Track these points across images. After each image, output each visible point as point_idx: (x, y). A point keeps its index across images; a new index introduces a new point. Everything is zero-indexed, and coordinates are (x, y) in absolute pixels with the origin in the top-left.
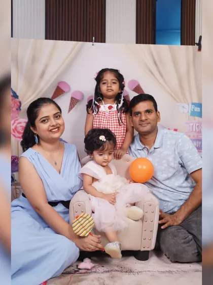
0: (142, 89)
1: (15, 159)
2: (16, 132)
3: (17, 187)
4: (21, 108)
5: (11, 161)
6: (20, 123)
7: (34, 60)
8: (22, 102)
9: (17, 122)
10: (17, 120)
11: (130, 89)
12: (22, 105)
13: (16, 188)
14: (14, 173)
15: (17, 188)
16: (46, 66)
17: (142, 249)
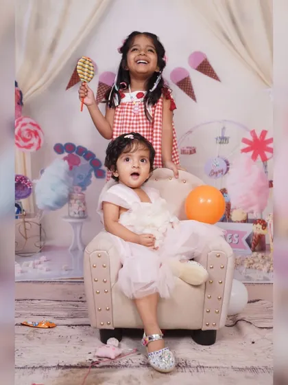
0: (210, 67)
1: (21, 179)
2: (20, 138)
3: (26, 220)
4: (23, 101)
5: (14, 182)
6: (24, 125)
7: (38, 23)
8: (23, 93)
9: (21, 123)
10: (21, 120)
11: (192, 66)
12: (24, 97)
13: (25, 222)
14: (22, 200)
15: (27, 222)
16: (58, 33)
17: (204, 328)
